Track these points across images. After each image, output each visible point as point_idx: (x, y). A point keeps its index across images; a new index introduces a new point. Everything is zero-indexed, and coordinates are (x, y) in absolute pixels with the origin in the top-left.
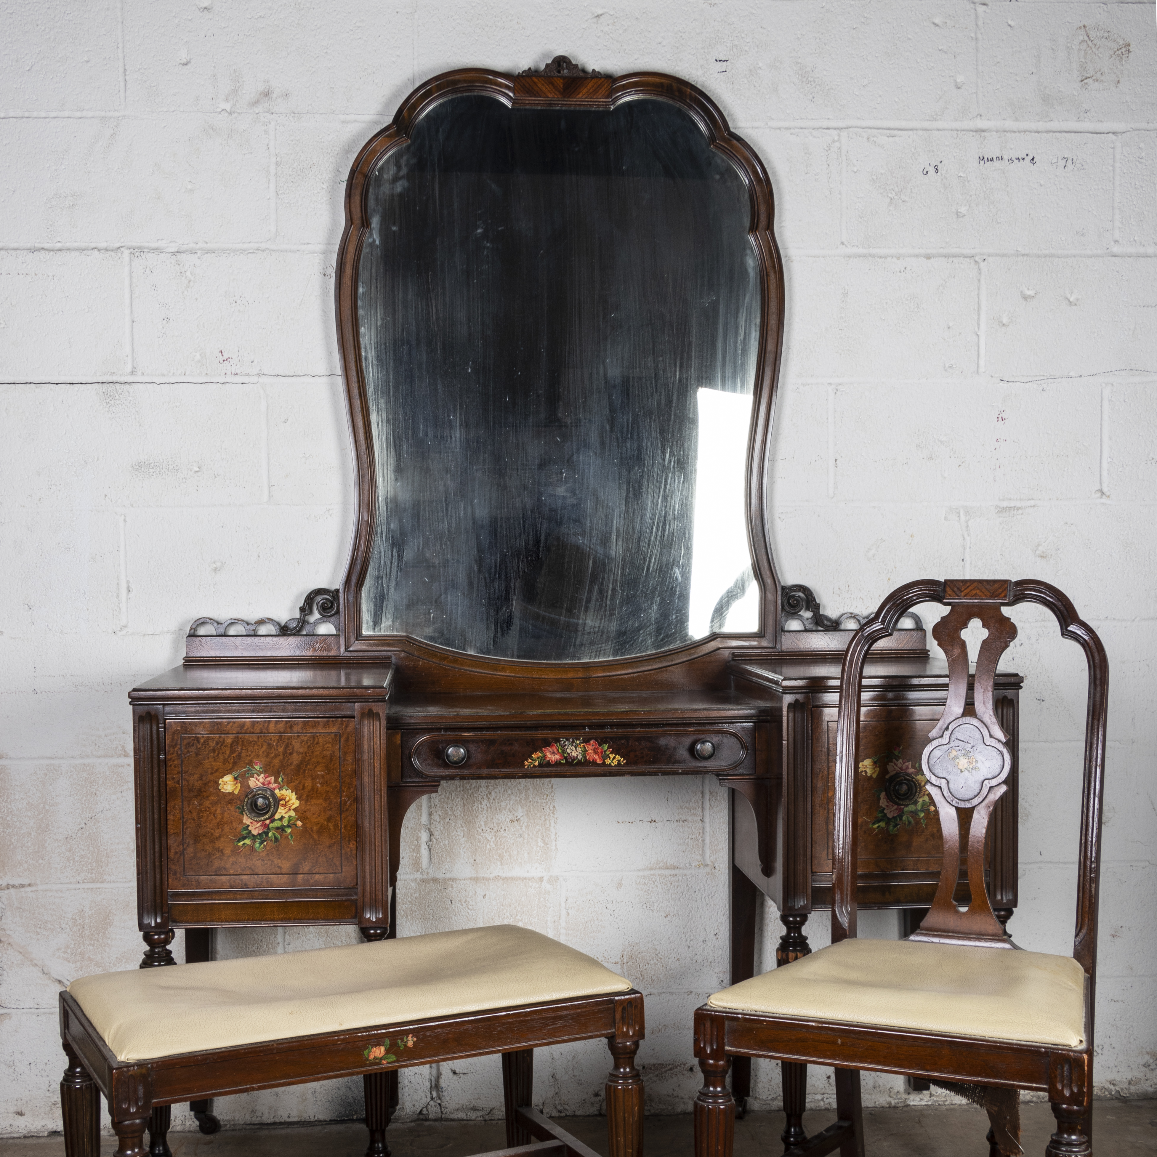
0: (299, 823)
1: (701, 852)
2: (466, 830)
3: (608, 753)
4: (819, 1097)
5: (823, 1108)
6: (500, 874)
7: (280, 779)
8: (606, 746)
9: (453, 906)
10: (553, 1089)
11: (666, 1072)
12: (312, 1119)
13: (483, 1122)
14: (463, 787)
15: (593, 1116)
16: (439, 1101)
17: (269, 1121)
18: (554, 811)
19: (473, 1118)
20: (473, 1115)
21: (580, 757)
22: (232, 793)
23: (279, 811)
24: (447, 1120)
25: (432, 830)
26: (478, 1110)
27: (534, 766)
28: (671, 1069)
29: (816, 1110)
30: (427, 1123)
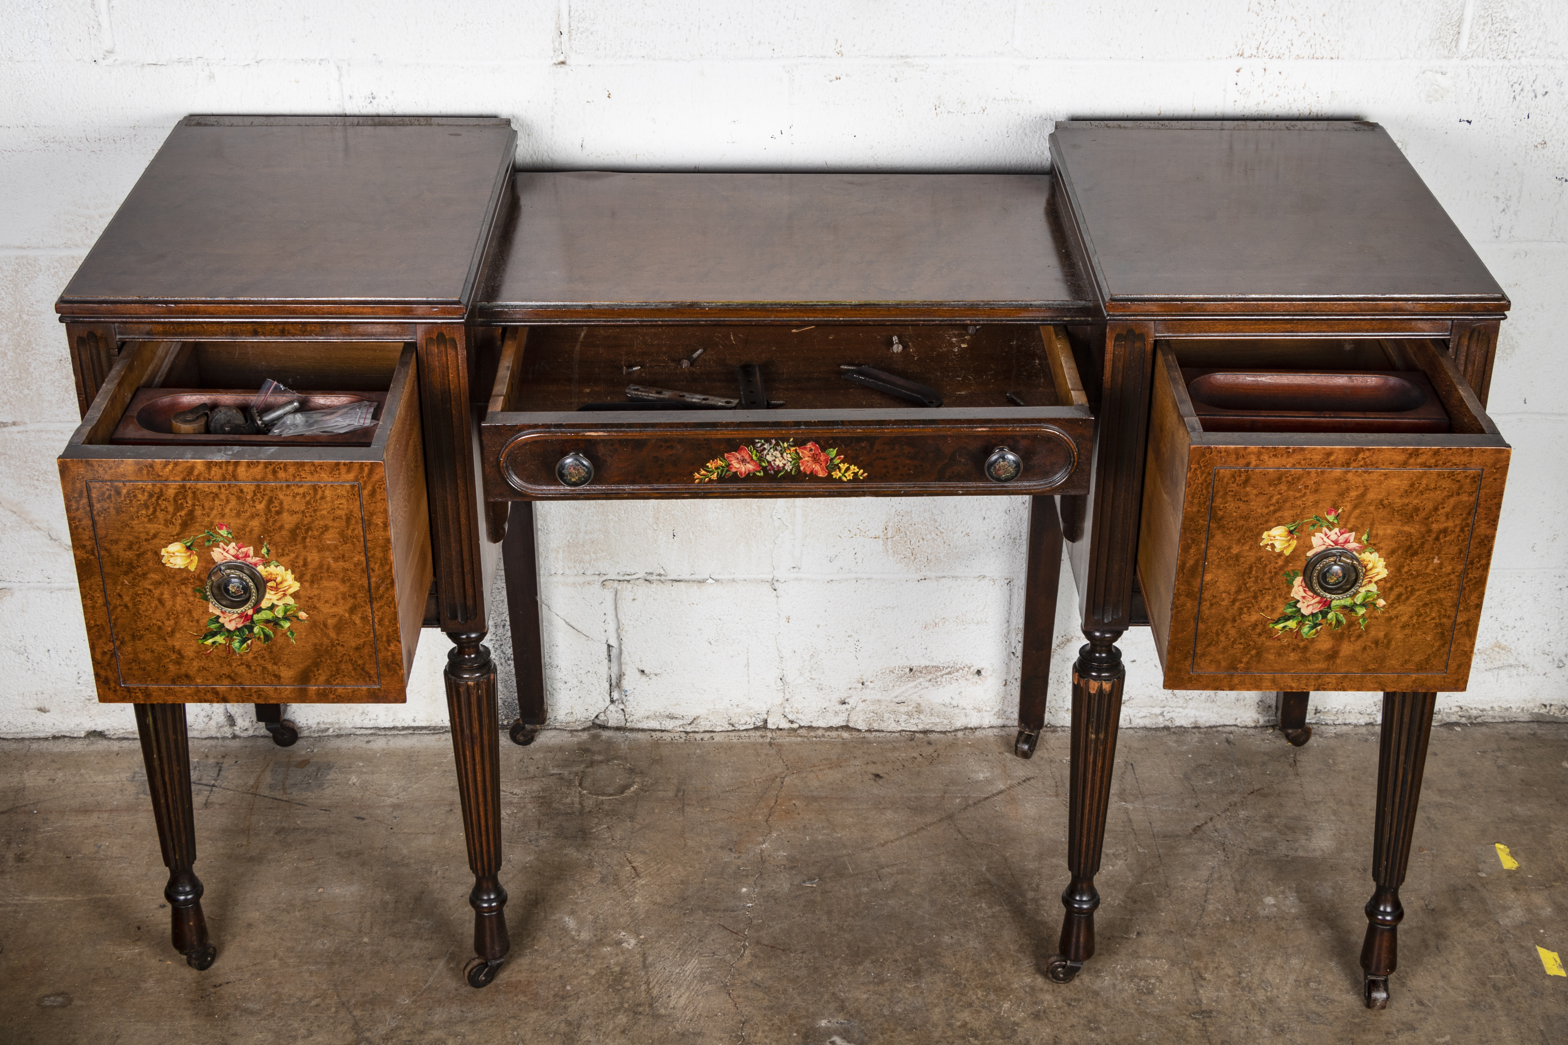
0: (303, 615)
3: (836, 461)
7: (264, 551)
8: (833, 452)
10: (782, 695)
11: (942, 676)
13: (683, 735)
15: (837, 729)
16: (622, 707)
19: (669, 728)
20: (669, 725)
21: (788, 467)
22: (186, 569)
23: (267, 596)
24: (632, 730)
26: (676, 718)
27: (711, 481)
28: (949, 673)
30: (605, 734)
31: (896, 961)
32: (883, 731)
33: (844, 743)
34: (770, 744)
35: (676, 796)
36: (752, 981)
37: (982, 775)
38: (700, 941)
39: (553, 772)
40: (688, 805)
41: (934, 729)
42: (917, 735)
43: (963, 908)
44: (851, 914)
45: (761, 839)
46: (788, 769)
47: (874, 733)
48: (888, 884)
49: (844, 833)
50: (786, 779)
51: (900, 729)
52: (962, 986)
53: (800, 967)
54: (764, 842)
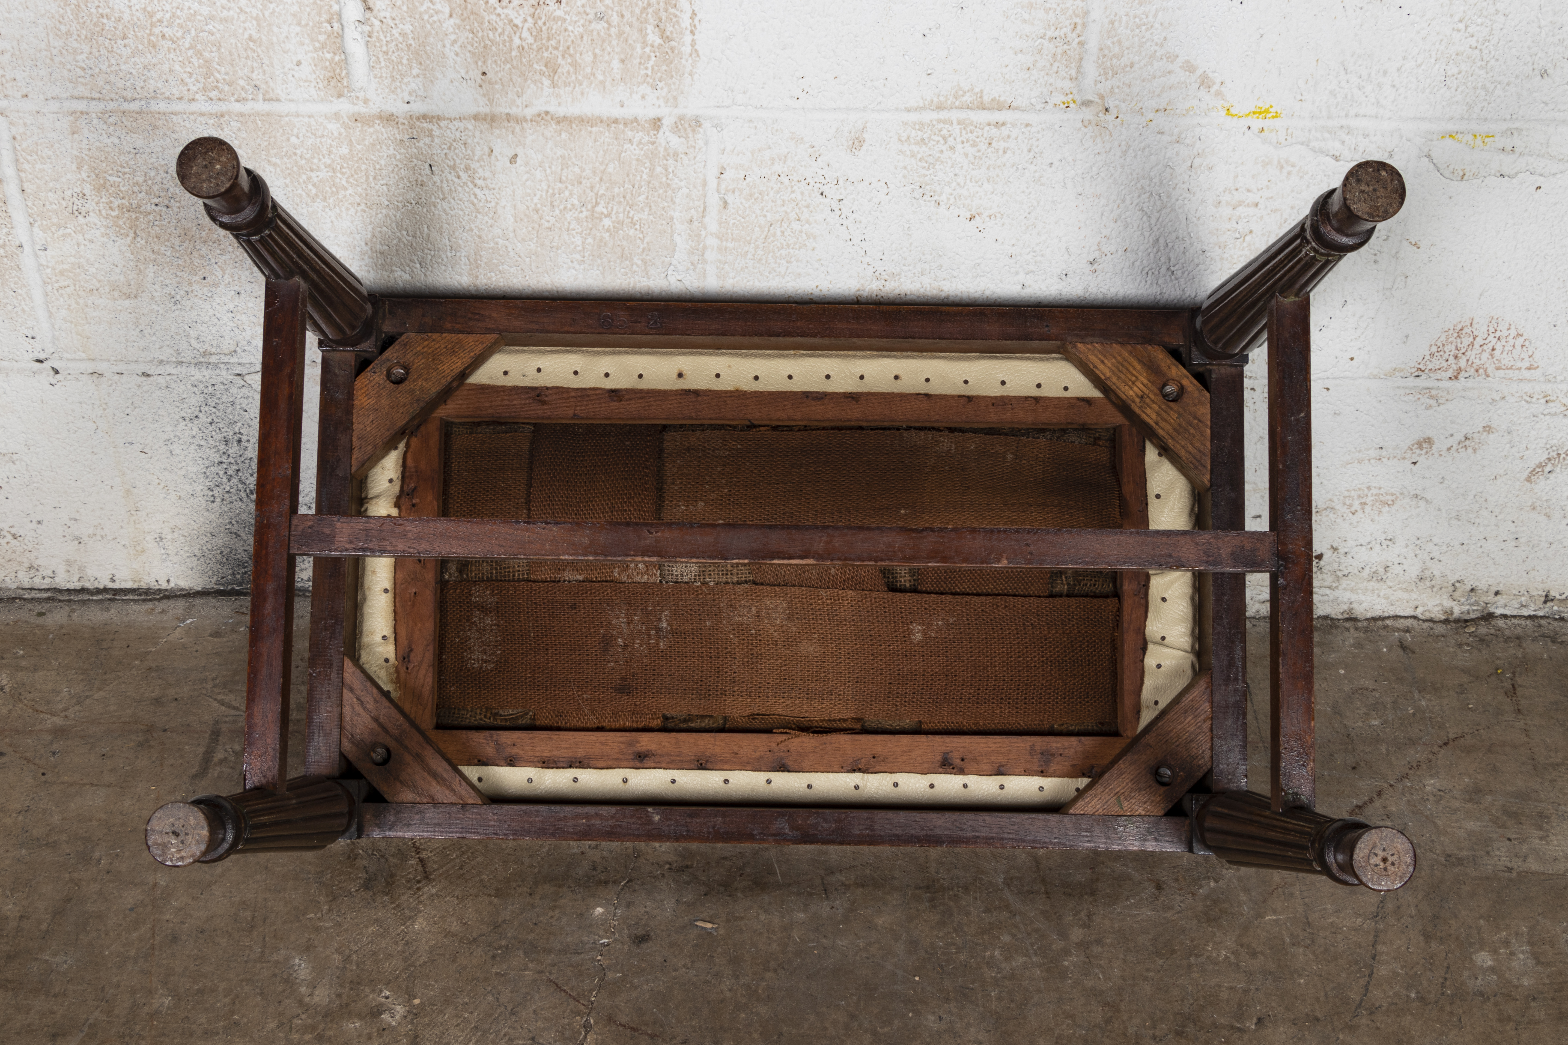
1: (1073, 72)
6: (551, 109)
9: (436, 178)
12: (164, 585)
17: (71, 586)
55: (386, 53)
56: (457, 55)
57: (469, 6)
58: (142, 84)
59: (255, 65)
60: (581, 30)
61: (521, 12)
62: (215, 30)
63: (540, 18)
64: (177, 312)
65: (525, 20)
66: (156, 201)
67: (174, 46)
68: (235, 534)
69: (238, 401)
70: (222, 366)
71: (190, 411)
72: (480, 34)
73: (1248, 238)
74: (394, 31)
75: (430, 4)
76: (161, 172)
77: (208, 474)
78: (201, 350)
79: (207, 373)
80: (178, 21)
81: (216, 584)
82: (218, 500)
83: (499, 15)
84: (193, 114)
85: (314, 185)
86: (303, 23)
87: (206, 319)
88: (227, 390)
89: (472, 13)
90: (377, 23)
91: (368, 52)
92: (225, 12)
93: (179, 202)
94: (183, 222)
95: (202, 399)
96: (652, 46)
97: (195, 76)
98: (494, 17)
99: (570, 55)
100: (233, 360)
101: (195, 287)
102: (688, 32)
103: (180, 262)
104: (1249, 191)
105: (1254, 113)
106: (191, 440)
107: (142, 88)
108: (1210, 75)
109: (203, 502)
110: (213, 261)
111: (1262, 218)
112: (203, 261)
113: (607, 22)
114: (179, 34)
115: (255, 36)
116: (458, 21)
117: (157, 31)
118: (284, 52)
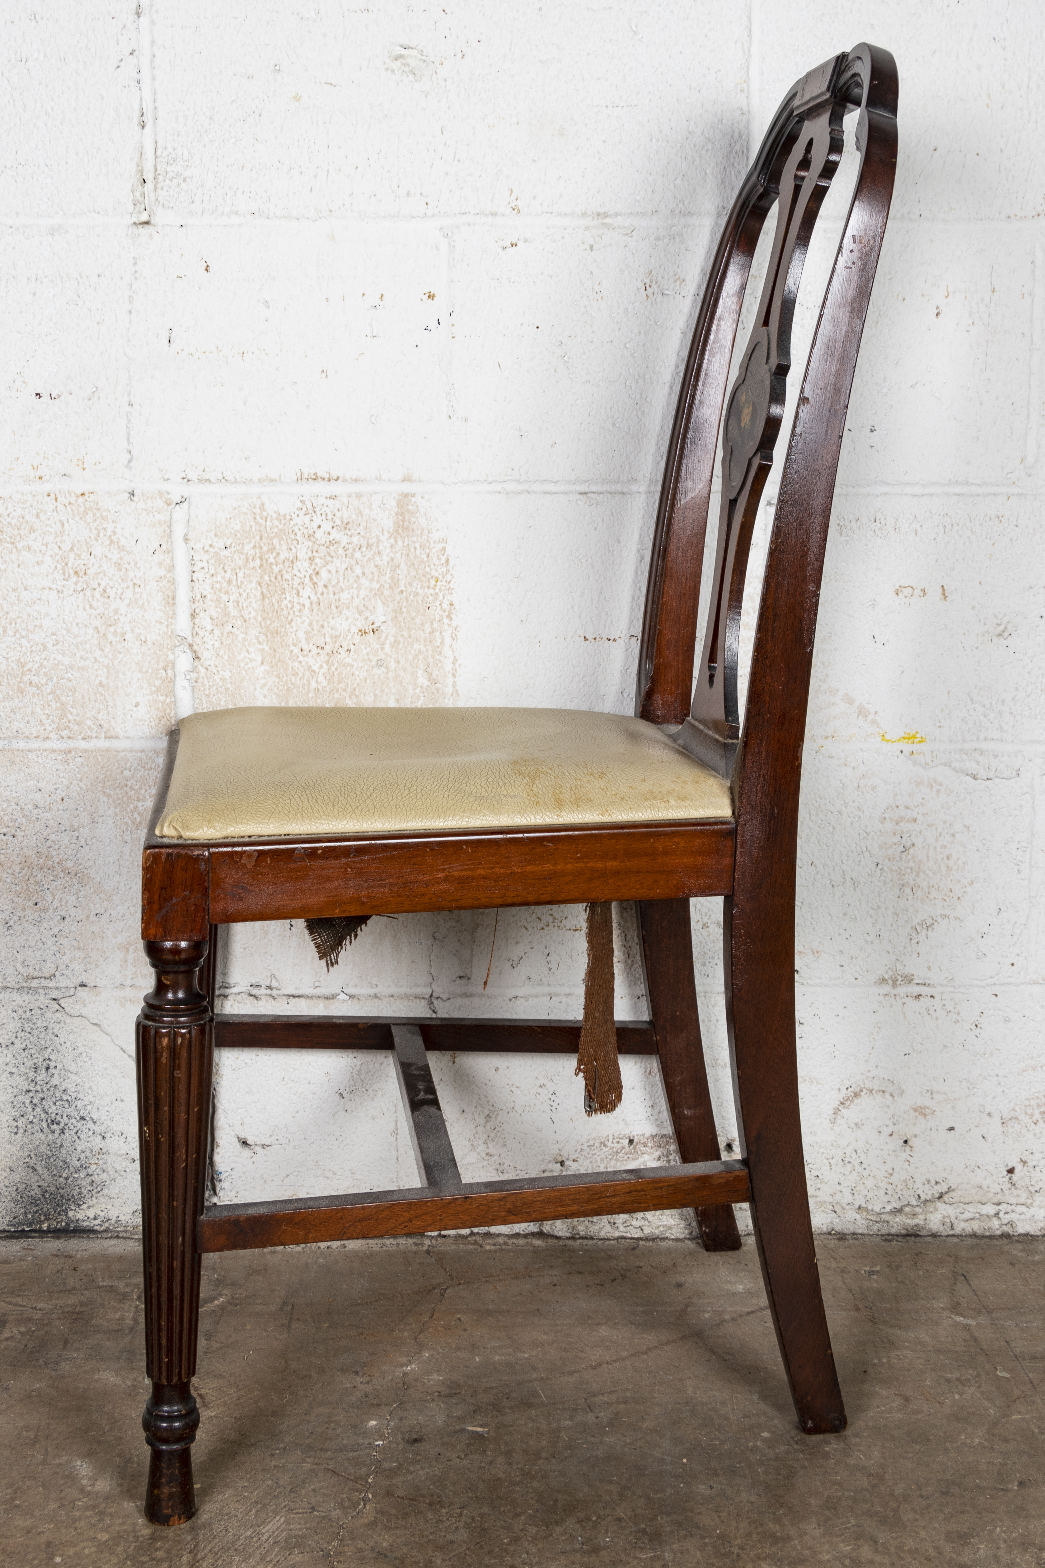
2: (267, 648)
4: (990, 1210)
5: (999, 1232)
14: (261, 558)
18: (450, 612)
25: (195, 647)
29: (983, 1237)
31: (620, 1520)
32: (592, 1238)
33: (536, 1251)
34: (428, 1252)
35: (281, 1309)
36: (373, 1549)
37: (741, 1287)
38: (291, 1491)
39: (101, 1284)
40: (299, 1320)
41: (667, 1235)
42: (641, 1243)
43: (726, 1447)
44: (544, 1455)
45: (404, 1360)
46: (452, 1279)
47: (579, 1241)
48: (605, 1415)
49: (533, 1353)
50: (449, 1290)
51: (617, 1234)
52: (734, 1557)
53: (457, 1528)
54: (410, 1363)
55: (208, 696)
56: (265, 697)
57: (277, 655)
58: (8, 725)
59: (102, 707)
60: (365, 674)
61: (318, 660)
62: (72, 677)
63: (333, 665)
64: (8, 937)
65: (321, 667)
66: (5, 830)
67: (38, 691)
68: (33, 1168)
69: (51, 1026)
70: (41, 991)
71: (7, 1037)
72: (285, 679)
73: (911, 851)
74: (216, 677)
75: (246, 654)
76: (13, 804)
77: (15, 1103)
78: (25, 974)
79: (27, 998)
80: (44, 670)
81: (8, 1225)
82: (21, 1131)
83: (301, 662)
84: (45, 750)
85: (139, 814)
86: (144, 670)
87: (33, 943)
88: (42, 1014)
89: (279, 660)
90: (203, 670)
91: (194, 697)
92: (83, 661)
93: (24, 831)
94: (25, 850)
95: (20, 1025)
96: (422, 687)
97: (51, 717)
98: (296, 664)
99: (356, 696)
100: (52, 984)
101: (28, 912)
102: (450, 675)
103: (18, 888)
104: (907, 808)
105: (904, 738)
106: (5, 1068)
107: (7, 728)
108: (866, 706)
109: (7, 1133)
110: (46, 887)
111: (921, 832)
112: (37, 887)
113: (387, 668)
114: (43, 682)
115: (105, 682)
116: (268, 668)
117: (26, 679)
118: (126, 695)
